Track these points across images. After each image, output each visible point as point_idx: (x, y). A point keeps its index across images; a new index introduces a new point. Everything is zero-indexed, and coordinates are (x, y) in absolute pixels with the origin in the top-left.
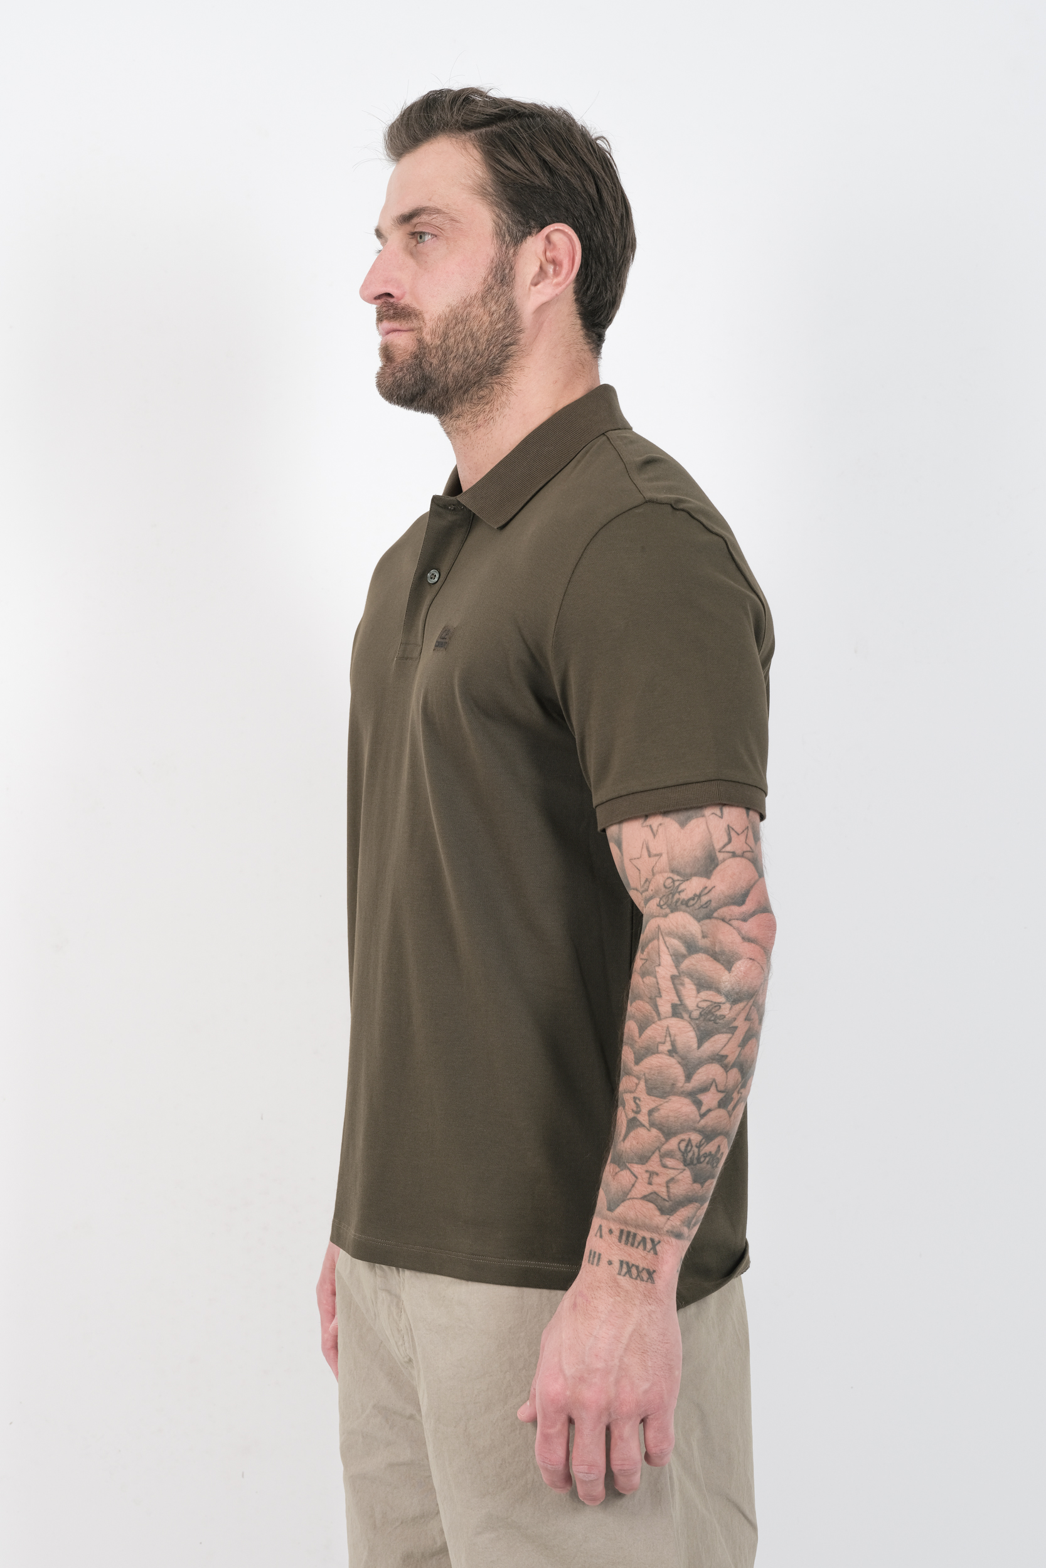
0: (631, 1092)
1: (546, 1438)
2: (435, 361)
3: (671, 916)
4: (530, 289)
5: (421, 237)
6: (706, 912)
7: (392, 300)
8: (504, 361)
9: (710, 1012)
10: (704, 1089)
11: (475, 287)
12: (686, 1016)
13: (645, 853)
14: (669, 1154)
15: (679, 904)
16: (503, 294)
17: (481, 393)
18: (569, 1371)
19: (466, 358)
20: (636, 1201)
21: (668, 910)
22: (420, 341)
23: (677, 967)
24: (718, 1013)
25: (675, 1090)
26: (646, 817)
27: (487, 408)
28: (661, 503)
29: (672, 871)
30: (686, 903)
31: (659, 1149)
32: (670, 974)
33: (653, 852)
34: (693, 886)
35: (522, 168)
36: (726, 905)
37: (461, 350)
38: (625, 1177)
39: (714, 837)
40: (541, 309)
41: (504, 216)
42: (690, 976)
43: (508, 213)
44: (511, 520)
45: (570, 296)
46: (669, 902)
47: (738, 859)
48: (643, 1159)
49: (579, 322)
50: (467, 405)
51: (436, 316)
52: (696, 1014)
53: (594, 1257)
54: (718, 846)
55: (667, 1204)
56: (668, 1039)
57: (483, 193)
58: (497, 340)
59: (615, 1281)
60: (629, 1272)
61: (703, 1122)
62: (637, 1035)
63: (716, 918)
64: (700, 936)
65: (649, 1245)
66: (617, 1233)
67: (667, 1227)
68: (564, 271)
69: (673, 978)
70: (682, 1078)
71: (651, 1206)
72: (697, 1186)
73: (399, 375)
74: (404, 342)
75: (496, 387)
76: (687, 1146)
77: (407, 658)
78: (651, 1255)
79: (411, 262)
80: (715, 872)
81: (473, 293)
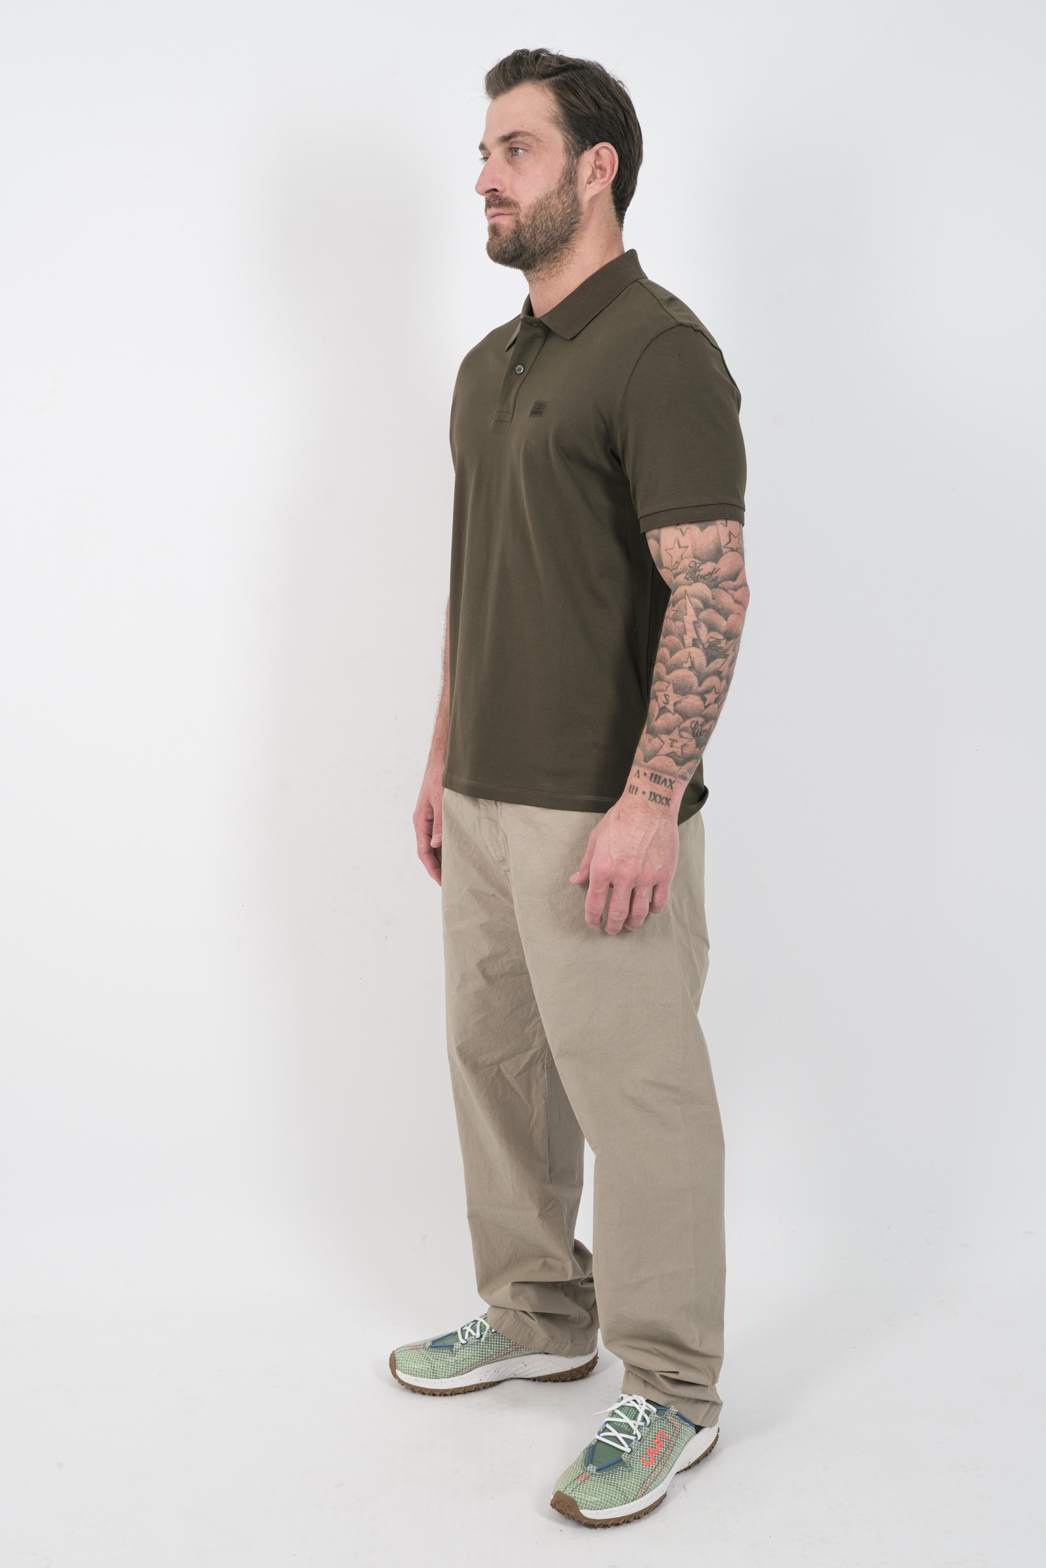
0: (663, 691)
1: (595, 895)
2: (528, 235)
3: (694, 585)
4: (586, 186)
5: (516, 151)
6: (714, 584)
7: (497, 194)
8: (571, 233)
9: (714, 645)
10: (708, 691)
11: (553, 186)
12: (701, 646)
13: (677, 546)
14: (685, 729)
15: (699, 577)
16: (571, 190)
17: (556, 255)
18: (615, 856)
19: (547, 233)
20: (662, 756)
21: (692, 581)
22: (518, 222)
23: (697, 616)
24: (719, 646)
25: (692, 691)
26: (678, 524)
27: (558, 264)
28: (687, 326)
29: (695, 557)
30: (703, 577)
31: (679, 726)
32: (693, 620)
33: (682, 544)
34: (707, 568)
35: (580, 104)
36: (726, 580)
37: (544, 227)
38: (656, 742)
39: (721, 538)
40: (593, 200)
41: (570, 137)
42: (705, 622)
43: (572, 135)
44: (578, 334)
45: (609, 190)
46: (693, 576)
47: (734, 553)
48: (668, 732)
49: (613, 207)
50: (546, 263)
51: (528, 205)
52: (706, 645)
53: (633, 789)
54: (723, 544)
55: (681, 759)
56: (689, 660)
57: (556, 121)
58: (567, 220)
59: (646, 804)
60: (655, 799)
61: (706, 711)
62: (669, 656)
63: (720, 588)
64: (711, 598)
65: (668, 784)
66: (649, 775)
67: (680, 773)
68: (608, 174)
69: (694, 623)
70: (696, 684)
71: (671, 760)
72: (698, 749)
73: (505, 245)
74: (506, 222)
75: (565, 250)
76: (696, 725)
77: (501, 421)
78: (669, 790)
79: (508, 168)
80: (721, 560)
81: (552, 189)
